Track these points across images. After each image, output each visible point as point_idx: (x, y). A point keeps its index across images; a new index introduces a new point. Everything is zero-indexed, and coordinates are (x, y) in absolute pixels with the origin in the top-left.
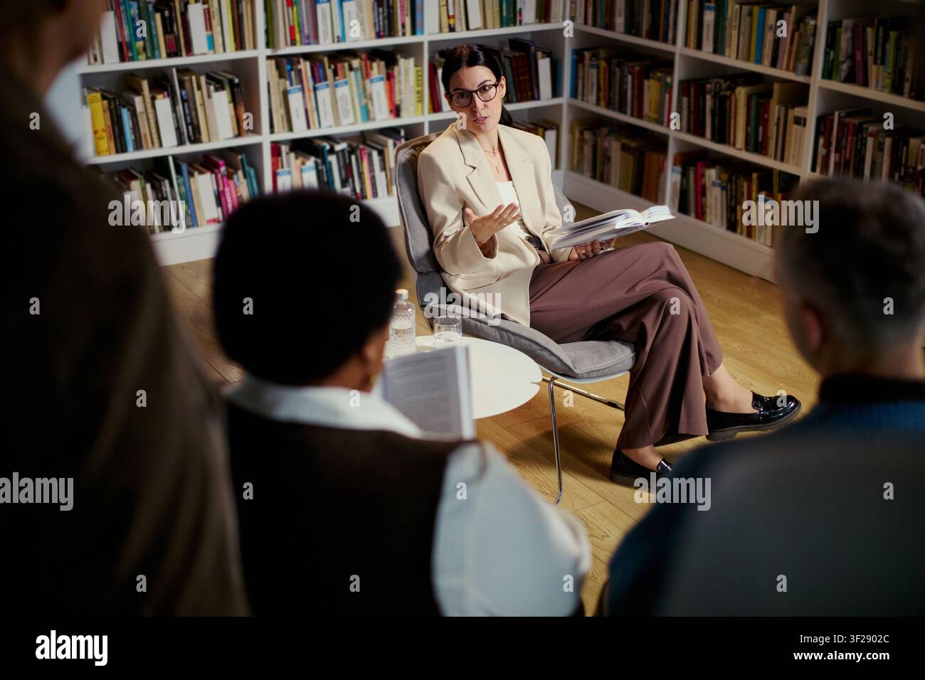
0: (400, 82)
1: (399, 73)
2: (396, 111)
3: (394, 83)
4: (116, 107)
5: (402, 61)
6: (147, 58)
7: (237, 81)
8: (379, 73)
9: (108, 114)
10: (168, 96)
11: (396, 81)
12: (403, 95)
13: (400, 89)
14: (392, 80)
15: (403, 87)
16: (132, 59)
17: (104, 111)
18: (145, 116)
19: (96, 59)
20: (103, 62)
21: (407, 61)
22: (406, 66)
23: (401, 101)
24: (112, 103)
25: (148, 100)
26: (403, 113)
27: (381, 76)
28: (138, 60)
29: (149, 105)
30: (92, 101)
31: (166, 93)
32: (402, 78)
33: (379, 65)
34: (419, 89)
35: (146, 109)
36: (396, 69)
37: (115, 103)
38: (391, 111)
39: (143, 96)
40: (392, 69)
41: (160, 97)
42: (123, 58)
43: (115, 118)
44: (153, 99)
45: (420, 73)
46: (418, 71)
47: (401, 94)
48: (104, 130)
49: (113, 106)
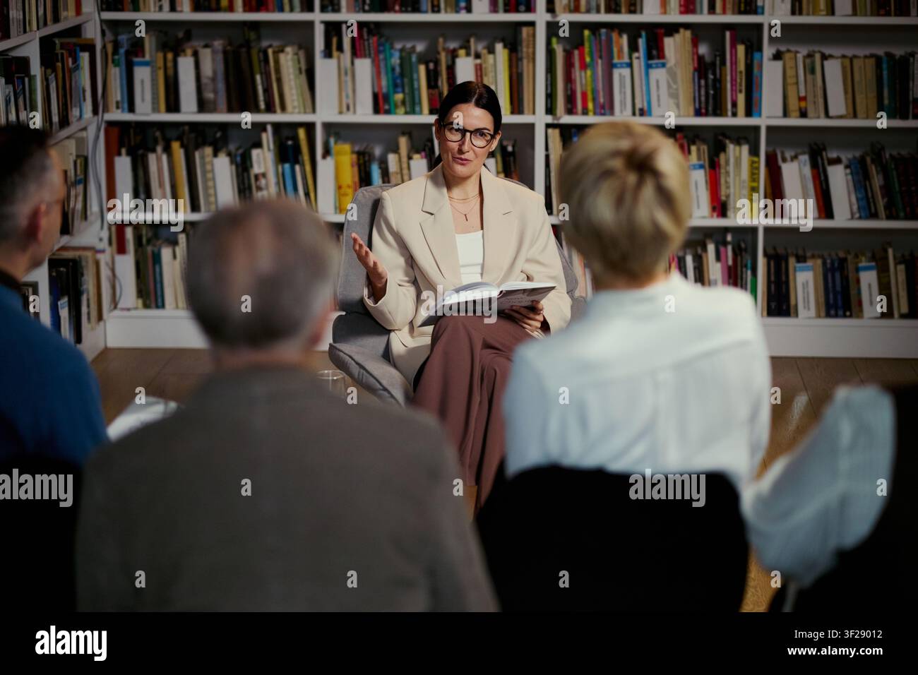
0: (727, 173)
1: (727, 163)
2: (721, 208)
3: (720, 173)
4: (365, 162)
5: (731, 148)
6: (406, 113)
7: (510, 149)
8: (699, 158)
9: (356, 169)
10: (426, 157)
11: (723, 171)
12: (732, 190)
13: (726, 182)
14: (717, 170)
15: (731, 180)
16: (388, 112)
17: (352, 166)
18: (399, 176)
19: (348, 108)
20: (355, 112)
21: (737, 148)
22: (737, 154)
23: (728, 196)
24: (361, 157)
25: (405, 159)
26: (730, 213)
27: (702, 162)
28: (395, 113)
29: (405, 166)
30: (339, 153)
31: (423, 154)
32: (731, 168)
33: (698, 150)
34: (755, 184)
35: (401, 169)
36: (722, 156)
37: (364, 157)
38: (714, 209)
39: (399, 154)
40: (718, 155)
41: (416, 156)
42: (377, 110)
43: (363, 175)
44: (410, 158)
45: (756, 165)
46: (753, 162)
47: (728, 187)
48: (349, 187)
49: (361, 161)
